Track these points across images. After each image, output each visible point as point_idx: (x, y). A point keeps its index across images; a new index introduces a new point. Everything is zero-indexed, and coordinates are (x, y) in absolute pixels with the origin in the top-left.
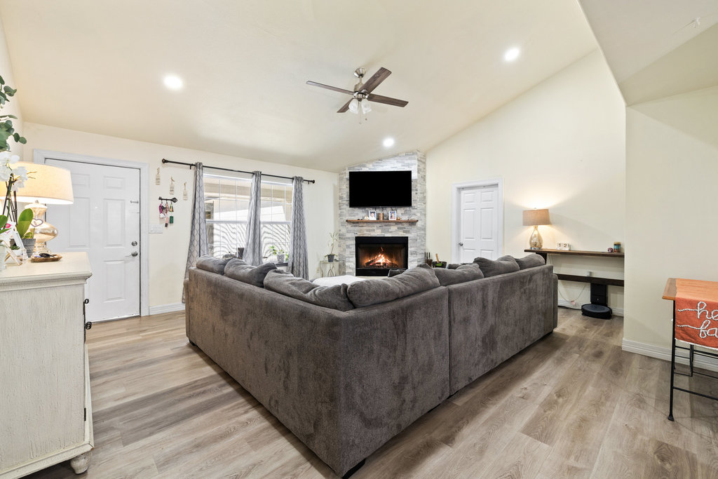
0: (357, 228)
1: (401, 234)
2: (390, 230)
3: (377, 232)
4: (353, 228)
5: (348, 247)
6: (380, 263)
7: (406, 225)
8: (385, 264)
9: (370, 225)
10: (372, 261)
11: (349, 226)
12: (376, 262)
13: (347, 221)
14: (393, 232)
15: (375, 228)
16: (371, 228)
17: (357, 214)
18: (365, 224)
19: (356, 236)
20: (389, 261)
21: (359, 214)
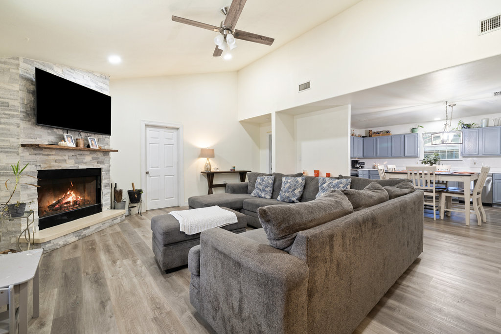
0: (39, 157)
1: (95, 165)
2: (84, 161)
3: (69, 163)
4: (34, 157)
5: (25, 187)
6: (69, 202)
7: (100, 155)
8: (75, 202)
9: (61, 153)
10: (59, 202)
11: (26, 154)
12: (64, 201)
13: (23, 145)
14: (87, 162)
15: (66, 158)
16: (60, 158)
17: (40, 136)
18: (54, 152)
19: (39, 169)
20: (80, 198)
21: (45, 136)
